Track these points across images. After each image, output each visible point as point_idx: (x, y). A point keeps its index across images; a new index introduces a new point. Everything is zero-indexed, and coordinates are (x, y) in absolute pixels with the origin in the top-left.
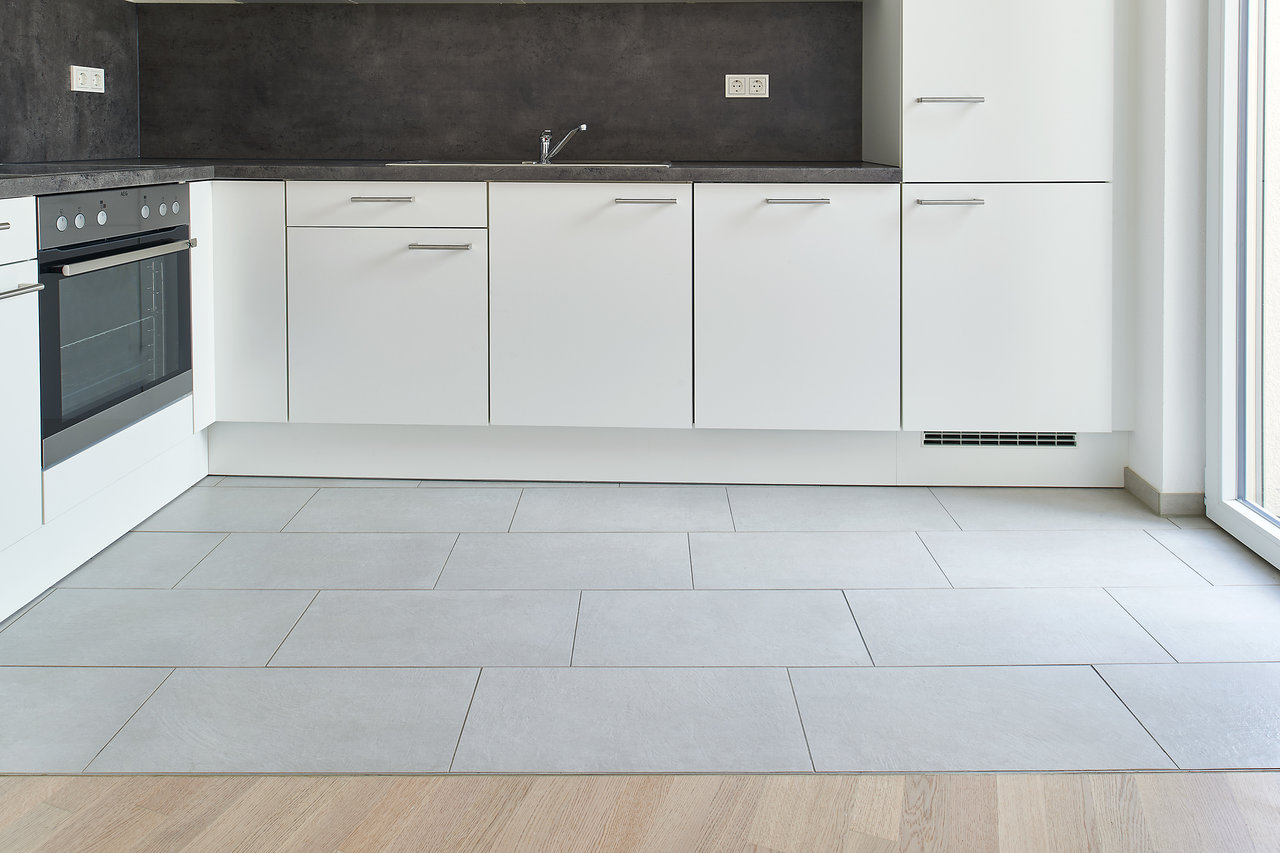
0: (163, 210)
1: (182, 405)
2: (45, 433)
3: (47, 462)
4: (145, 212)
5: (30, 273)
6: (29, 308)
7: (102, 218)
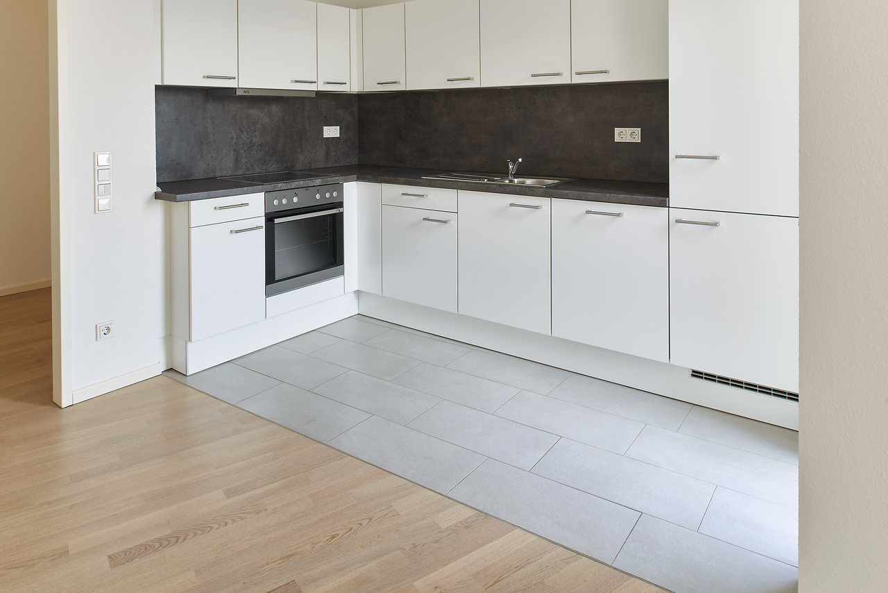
0: (328, 195)
1: (339, 280)
2: (267, 284)
3: (268, 294)
4: (318, 196)
5: (262, 222)
6: (261, 235)
7: (295, 200)
